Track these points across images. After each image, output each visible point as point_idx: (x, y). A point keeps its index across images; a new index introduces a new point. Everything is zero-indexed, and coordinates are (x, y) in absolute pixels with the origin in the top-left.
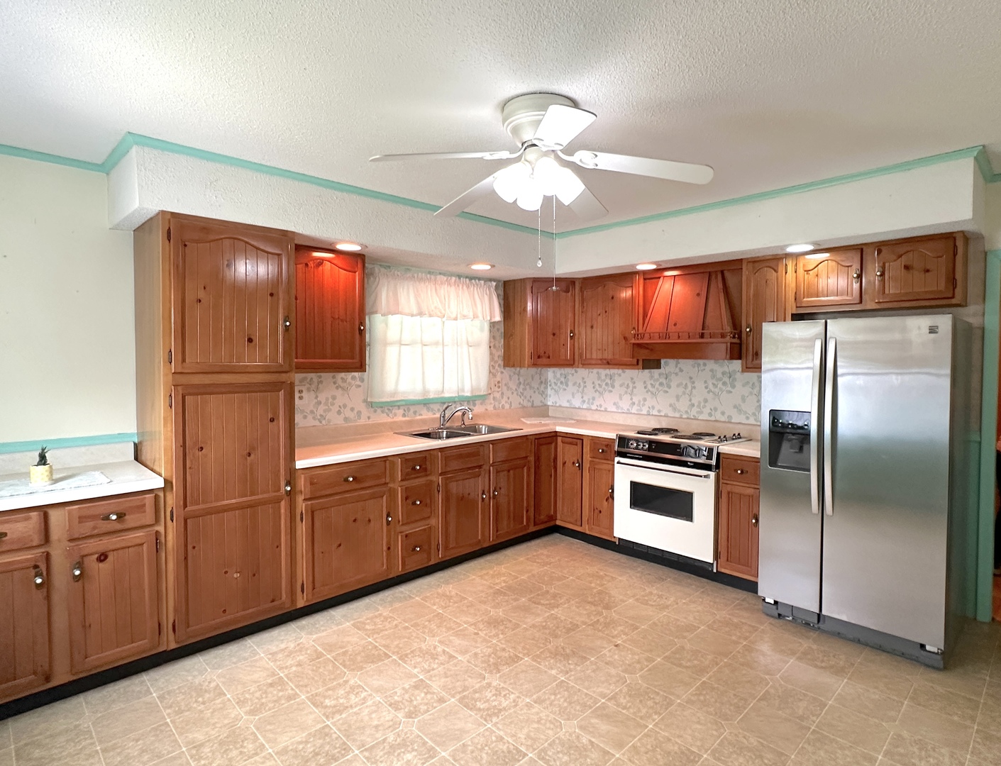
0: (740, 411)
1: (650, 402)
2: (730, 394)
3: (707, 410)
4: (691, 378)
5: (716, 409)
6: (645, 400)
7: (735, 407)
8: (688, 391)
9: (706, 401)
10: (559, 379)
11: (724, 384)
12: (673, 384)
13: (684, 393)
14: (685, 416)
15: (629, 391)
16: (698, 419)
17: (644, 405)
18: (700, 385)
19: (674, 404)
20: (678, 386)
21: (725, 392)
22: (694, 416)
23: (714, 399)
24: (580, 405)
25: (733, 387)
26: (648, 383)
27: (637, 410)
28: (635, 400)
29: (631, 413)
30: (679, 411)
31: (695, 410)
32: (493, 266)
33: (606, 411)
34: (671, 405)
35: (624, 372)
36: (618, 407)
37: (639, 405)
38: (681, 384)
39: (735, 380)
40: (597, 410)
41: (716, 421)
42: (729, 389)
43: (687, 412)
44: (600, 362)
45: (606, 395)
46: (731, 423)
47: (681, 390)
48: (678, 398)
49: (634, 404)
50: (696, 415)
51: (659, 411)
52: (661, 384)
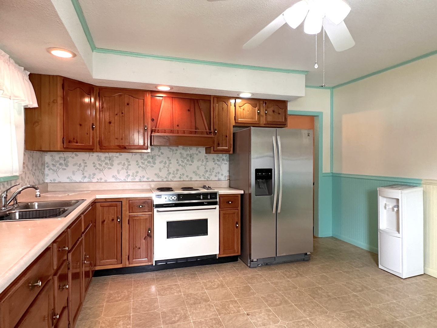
0: (196, 174)
1: (141, 173)
2: (191, 166)
3: (178, 176)
4: (168, 158)
5: (183, 174)
6: (137, 172)
7: (194, 172)
8: (166, 165)
9: (177, 170)
10: (58, 162)
11: (188, 160)
12: (157, 162)
13: (164, 167)
14: (165, 180)
15: (125, 167)
16: (173, 181)
17: (136, 176)
18: (174, 161)
19: (158, 174)
20: (160, 163)
21: (188, 165)
22: (170, 179)
23: (182, 169)
24: (80, 180)
25: (193, 162)
26: (140, 162)
27: (132, 179)
28: (130, 173)
29: (127, 182)
30: (161, 177)
31: (171, 176)
32: (74, 55)
33: (106, 182)
34: (156, 174)
35: (121, 155)
36: (116, 179)
37: (133, 176)
38: (162, 161)
39: (193, 158)
40: (97, 182)
41: (184, 181)
42: (191, 163)
43: (166, 178)
44: (118, 147)
45: (106, 171)
46: (192, 181)
47: (162, 165)
48: (160, 170)
49: (129, 175)
50: (171, 178)
51: (148, 178)
52: (149, 162)
